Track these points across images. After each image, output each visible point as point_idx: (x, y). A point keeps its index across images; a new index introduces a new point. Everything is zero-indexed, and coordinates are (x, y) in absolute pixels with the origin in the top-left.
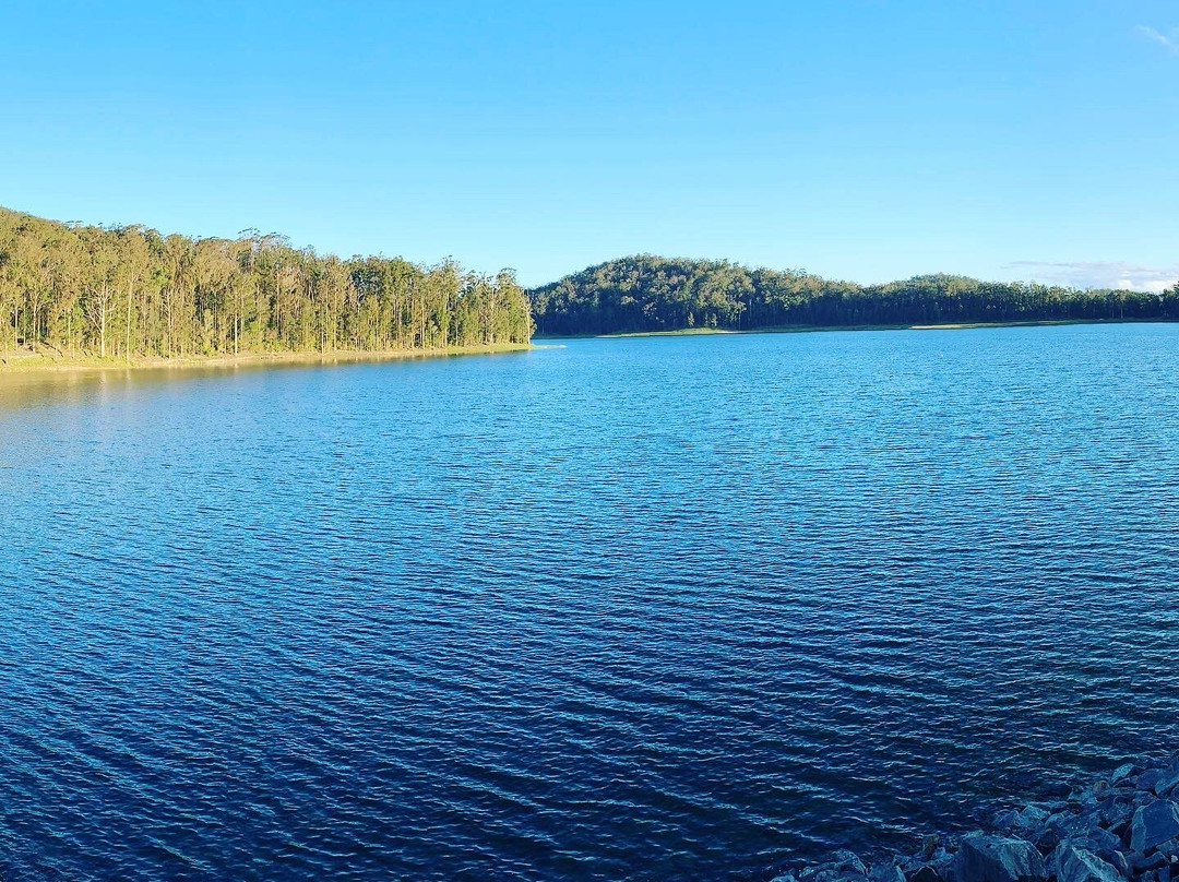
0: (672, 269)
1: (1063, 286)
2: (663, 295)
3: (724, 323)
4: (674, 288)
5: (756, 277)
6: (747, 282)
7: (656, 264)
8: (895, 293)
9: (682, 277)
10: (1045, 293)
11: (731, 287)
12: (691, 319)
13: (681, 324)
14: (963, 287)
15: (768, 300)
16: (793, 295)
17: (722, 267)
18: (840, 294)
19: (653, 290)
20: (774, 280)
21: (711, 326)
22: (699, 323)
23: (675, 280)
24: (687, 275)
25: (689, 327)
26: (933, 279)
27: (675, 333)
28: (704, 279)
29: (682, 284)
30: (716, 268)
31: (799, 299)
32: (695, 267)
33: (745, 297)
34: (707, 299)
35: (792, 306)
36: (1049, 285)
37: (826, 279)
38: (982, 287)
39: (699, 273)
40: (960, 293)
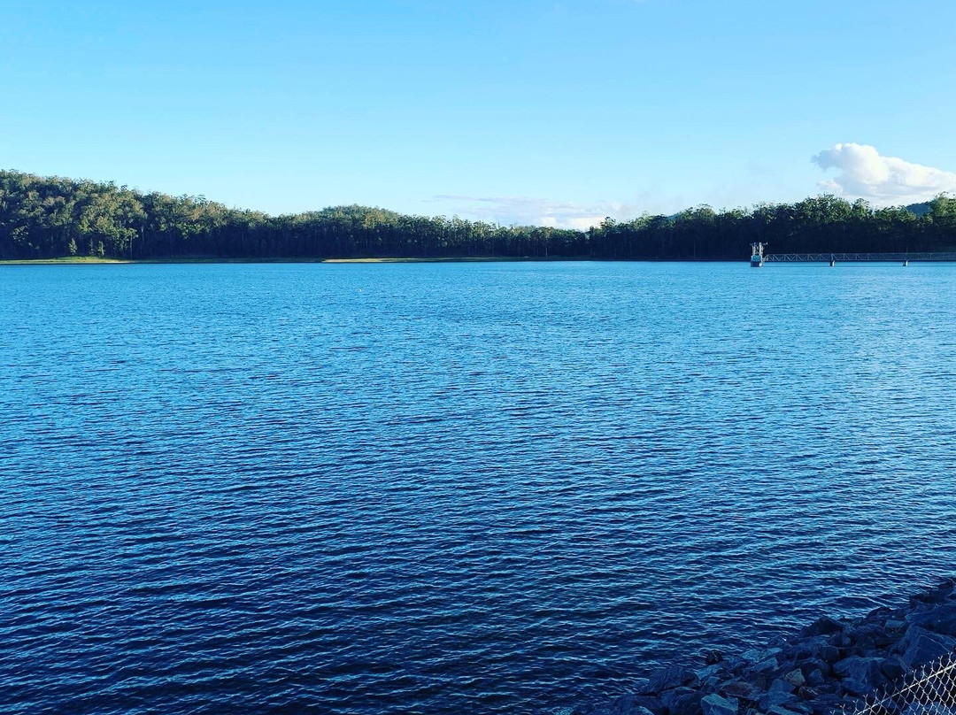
0: (46, 189)
1: (488, 221)
2: (36, 217)
3: (114, 251)
4: (50, 210)
5: (149, 202)
6: (138, 207)
7: (25, 183)
8: (307, 225)
9: (60, 199)
10: (468, 228)
11: (120, 212)
12: (73, 246)
13: (62, 252)
14: (382, 219)
15: (163, 227)
16: (192, 223)
17: (108, 190)
18: (245, 224)
19: (24, 212)
20: (170, 205)
21: (97, 254)
22: (83, 251)
23: (51, 201)
24: (67, 196)
25: (70, 254)
26: (348, 211)
27: (54, 261)
28: (87, 201)
29: (60, 206)
30: (102, 190)
31: (199, 227)
32: (76, 187)
33: (137, 223)
34: (92, 224)
35: (191, 234)
36: (472, 220)
37: (229, 207)
38: (403, 220)
39: (81, 194)
40: (379, 226)
